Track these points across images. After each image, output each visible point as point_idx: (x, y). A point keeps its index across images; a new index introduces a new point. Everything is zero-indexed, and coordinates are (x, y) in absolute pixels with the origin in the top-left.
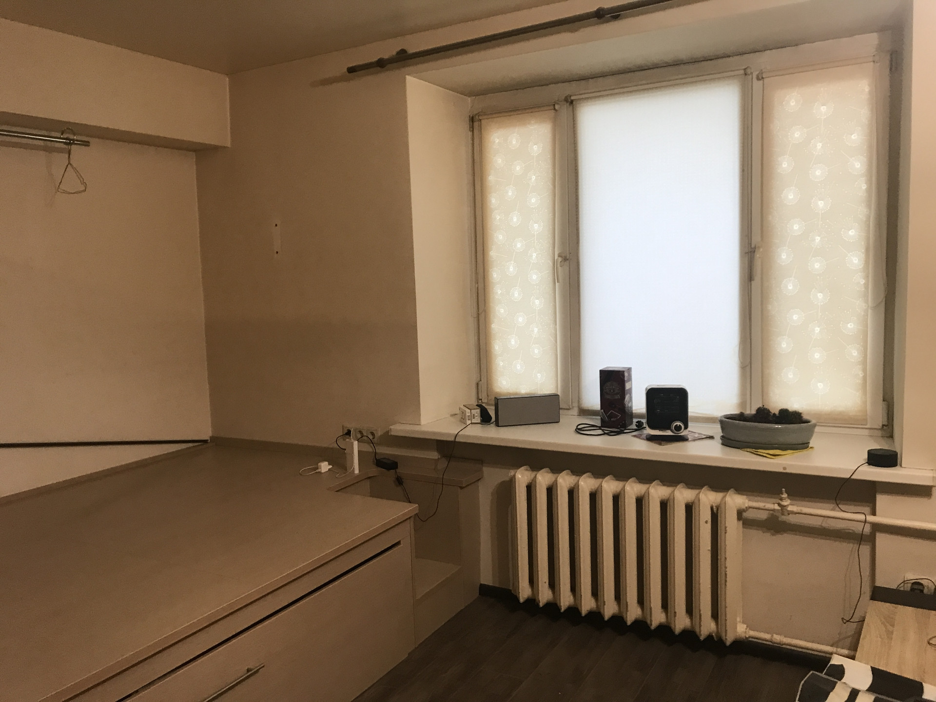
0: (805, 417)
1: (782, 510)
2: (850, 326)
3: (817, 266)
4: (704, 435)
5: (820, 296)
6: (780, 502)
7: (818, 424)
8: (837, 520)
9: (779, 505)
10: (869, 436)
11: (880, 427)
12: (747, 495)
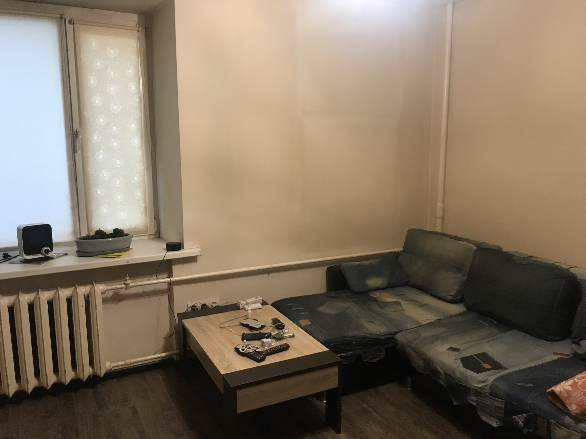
0: (125, 232)
1: (126, 286)
2: (136, 179)
3: (115, 144)
4: (62, 254)
5: (118, 162)
6: (125, 282)
7: (134, 235)
8: (156, 284)
9: (125, 284)
10: (148, 239)
11: (154, 234)
12: (105, 284)
